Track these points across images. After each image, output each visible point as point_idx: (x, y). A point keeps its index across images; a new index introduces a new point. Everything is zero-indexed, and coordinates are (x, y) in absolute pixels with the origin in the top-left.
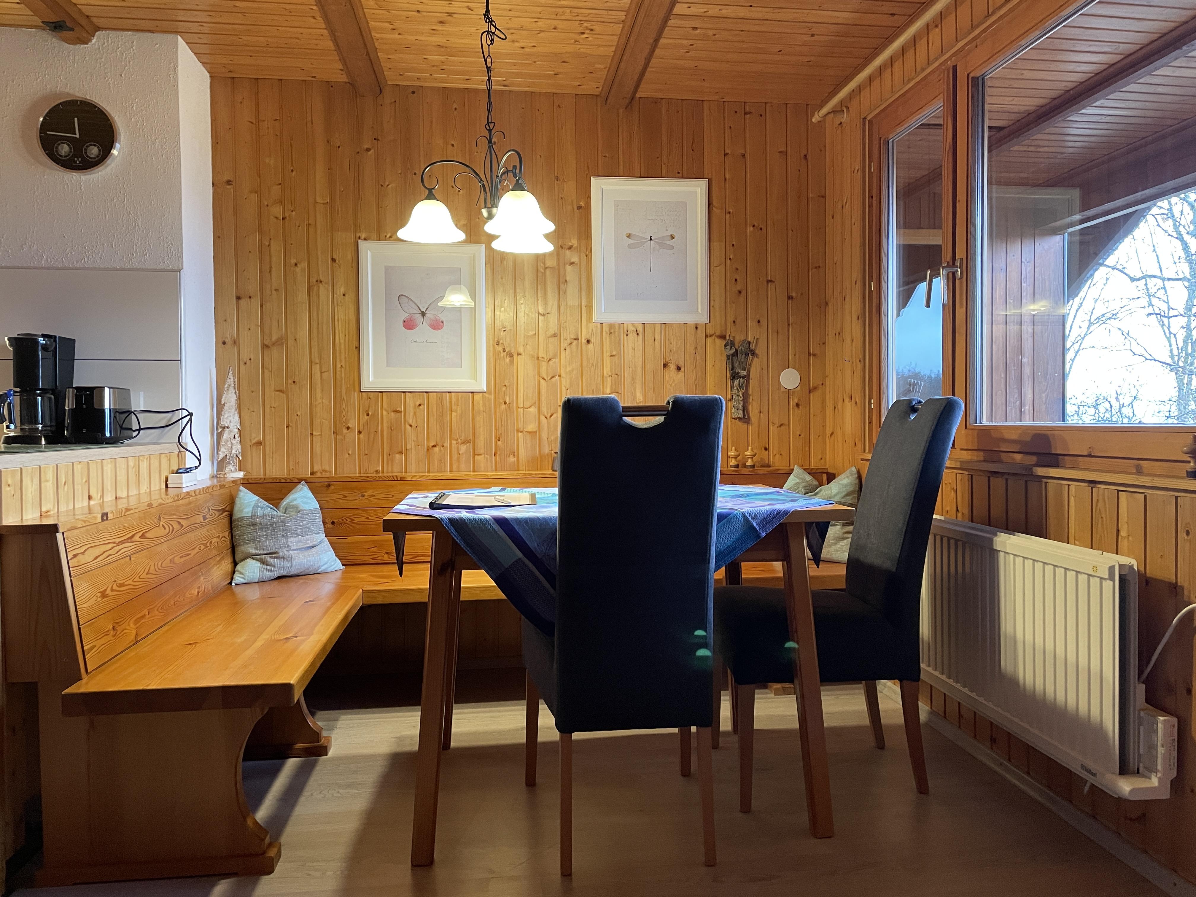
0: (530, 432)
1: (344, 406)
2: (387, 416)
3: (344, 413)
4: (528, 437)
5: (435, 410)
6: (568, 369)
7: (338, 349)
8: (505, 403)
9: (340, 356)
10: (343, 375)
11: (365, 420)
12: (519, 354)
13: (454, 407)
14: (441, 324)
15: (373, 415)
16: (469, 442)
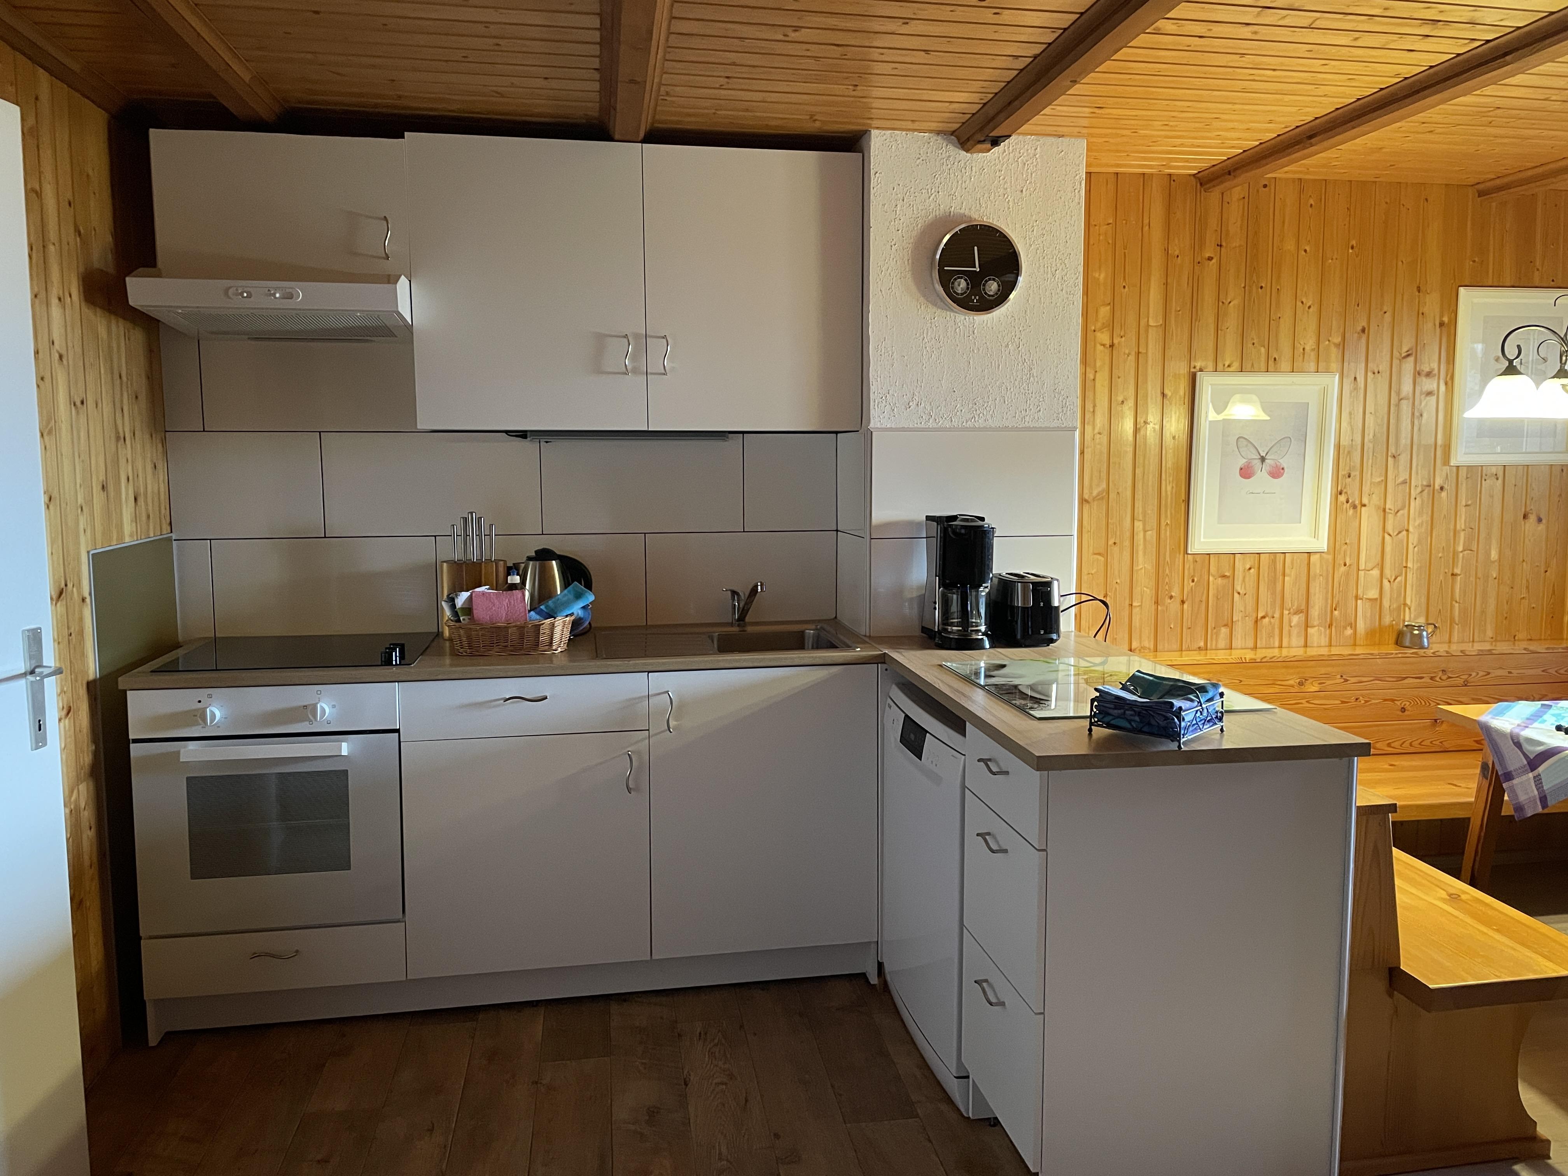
0: (1370, 600)
1: (1167, 571)
2: (1215, 583)
3: (1167, 580)
4: (1368, 604)
5: (1266, 575)
6: (1417, 524)
7: (1163, 502)
8: (1345, 565)
9: (1166, 511)
10: (1168, 533)
11: (1190, 588)
12: (1365, 505)
13: (1287, 571)
14: (1282, 471)
15: (1199, 581)
16: (1302, 612)
